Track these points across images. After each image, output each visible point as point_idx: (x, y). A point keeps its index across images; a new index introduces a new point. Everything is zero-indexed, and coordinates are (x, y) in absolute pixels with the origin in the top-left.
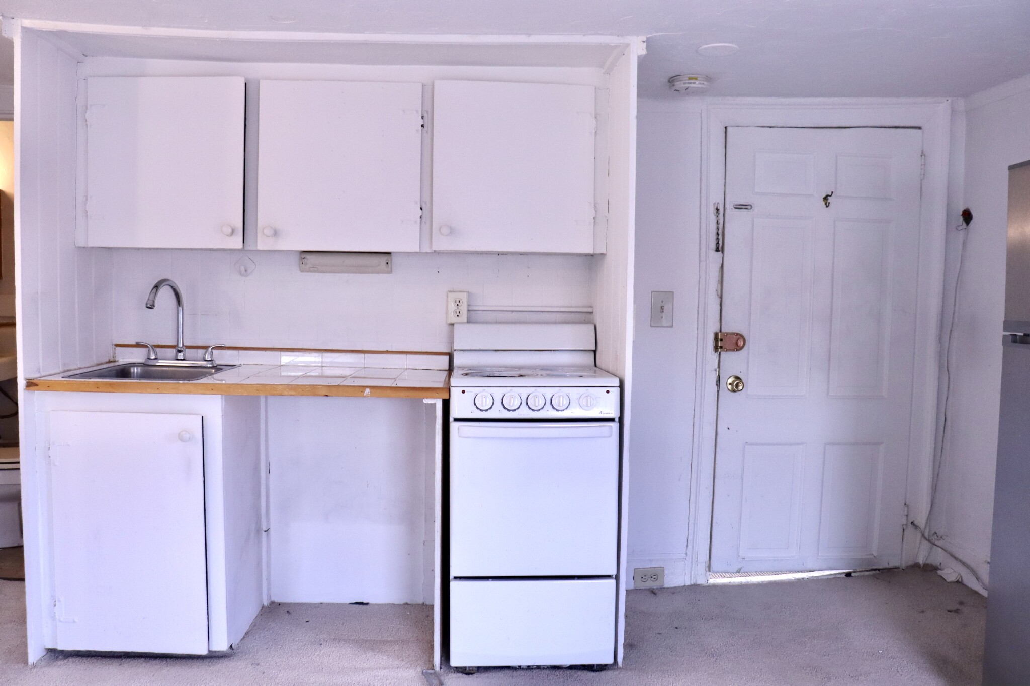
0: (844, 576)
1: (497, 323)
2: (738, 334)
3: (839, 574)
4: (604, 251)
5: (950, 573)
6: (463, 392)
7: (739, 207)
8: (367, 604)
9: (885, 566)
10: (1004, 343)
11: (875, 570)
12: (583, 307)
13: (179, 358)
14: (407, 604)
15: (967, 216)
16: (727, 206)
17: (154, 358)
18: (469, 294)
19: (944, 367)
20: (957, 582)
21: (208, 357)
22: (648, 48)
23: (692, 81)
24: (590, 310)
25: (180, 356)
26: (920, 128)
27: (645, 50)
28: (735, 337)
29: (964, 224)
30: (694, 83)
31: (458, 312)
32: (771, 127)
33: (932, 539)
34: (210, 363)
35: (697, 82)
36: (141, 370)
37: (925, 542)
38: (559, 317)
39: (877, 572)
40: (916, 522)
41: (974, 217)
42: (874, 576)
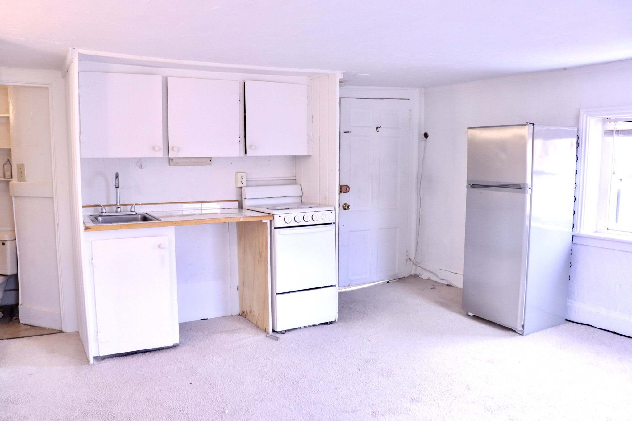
0: (386, 283)
1: (257, 186)
2: (347, 186)
3: (384, 282)
4: (311, 155)
5: (425, 276)
6: (280, 216)
7: (346, 132)
8: (207, 319)
9: (401, 277)
10: (467, 188)
11: (397, 279)
12: (291, 177)
13: (118, 211)
14: (224, 316)
15: (426, 135)
16: (341, 131)
17: (105, 212)
18: (247, 174)
19: (419, 195)
20: (428, 279)
21: (133, 210)
22: (343, 76)
23: (341, 83)
24: (295, 178)
25: (119, 210)
26: (409, 99)
27: (342, 77)
28: (346, 187)
29: (425, 138)
30: (342, 84)
31: (242, 182)
32: (357, 98)
33: (416, 264)
34: (134, 212)
35: (343, 84)
36: (101, 218)
37: (414, 266)
38: (281, 182)
39: (398, 280)
40: (410, 258)
41: (429, 136)
42: (397, 281)
